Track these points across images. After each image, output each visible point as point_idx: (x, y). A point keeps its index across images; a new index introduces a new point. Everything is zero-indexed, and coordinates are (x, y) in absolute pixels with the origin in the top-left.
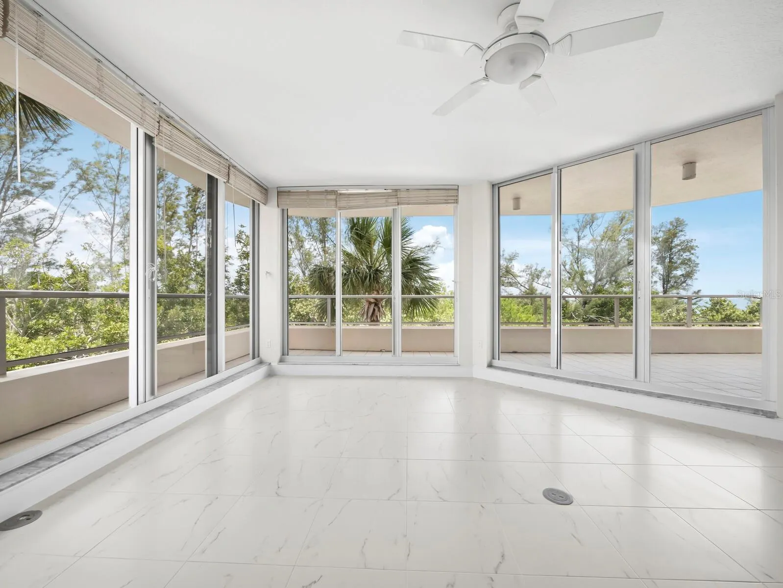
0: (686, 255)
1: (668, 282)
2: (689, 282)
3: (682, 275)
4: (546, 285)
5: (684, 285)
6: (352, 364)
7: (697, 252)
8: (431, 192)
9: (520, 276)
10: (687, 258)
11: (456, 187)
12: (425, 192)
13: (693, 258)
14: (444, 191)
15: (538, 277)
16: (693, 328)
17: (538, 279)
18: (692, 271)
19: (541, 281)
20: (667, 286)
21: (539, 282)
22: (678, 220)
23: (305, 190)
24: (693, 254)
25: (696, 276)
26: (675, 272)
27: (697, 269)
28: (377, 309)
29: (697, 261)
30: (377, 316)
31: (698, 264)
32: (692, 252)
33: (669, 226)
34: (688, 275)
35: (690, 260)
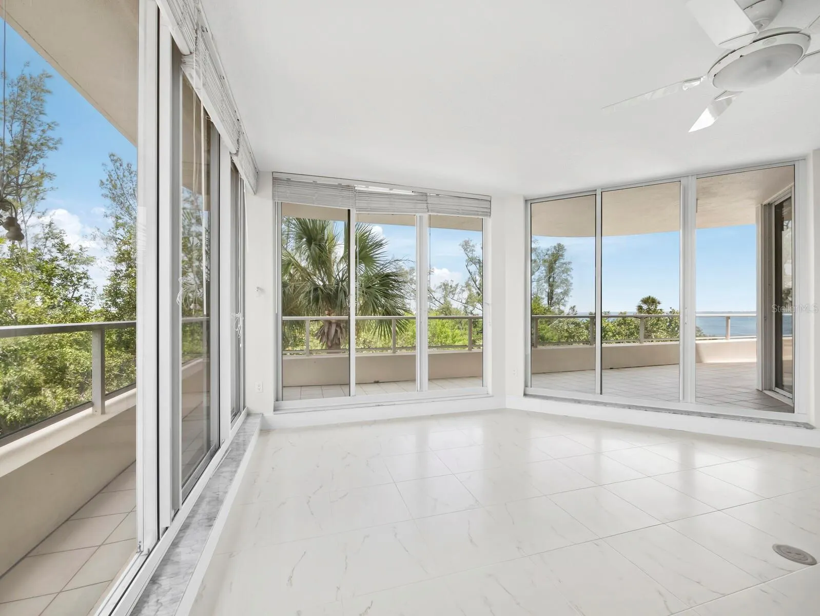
0: (564, 276)
1: (552, 298)
2: (566, 298)
3: (562, 293)
4: (460, 301)
5: (563, 301)
6: (374, 404)
7: (572, 273)
8: (464, 201)
9: (434, 291)
10: (565, 278)
11: (489, 199)
12: (456, 200)
13: (569, 278)
14: (476, 201)
15: (453, 293)
16: (645, 344)
17: (454, 294)
18: (568, 289)
19: (456, 297)
20: (551, 302)
21: (454, 298)
22: (559, 245)
23: (310, 180)
24: (568, 275)
25: (571, 294)
26: (557, 290)
27: (572, 288)
28: (339, 331)
29: (571, 281)
30: (339, 339)
31: (572, 283)
32: (569, 273)
33: (553, 250)
34: (566, 293)
35: (566, 280)
